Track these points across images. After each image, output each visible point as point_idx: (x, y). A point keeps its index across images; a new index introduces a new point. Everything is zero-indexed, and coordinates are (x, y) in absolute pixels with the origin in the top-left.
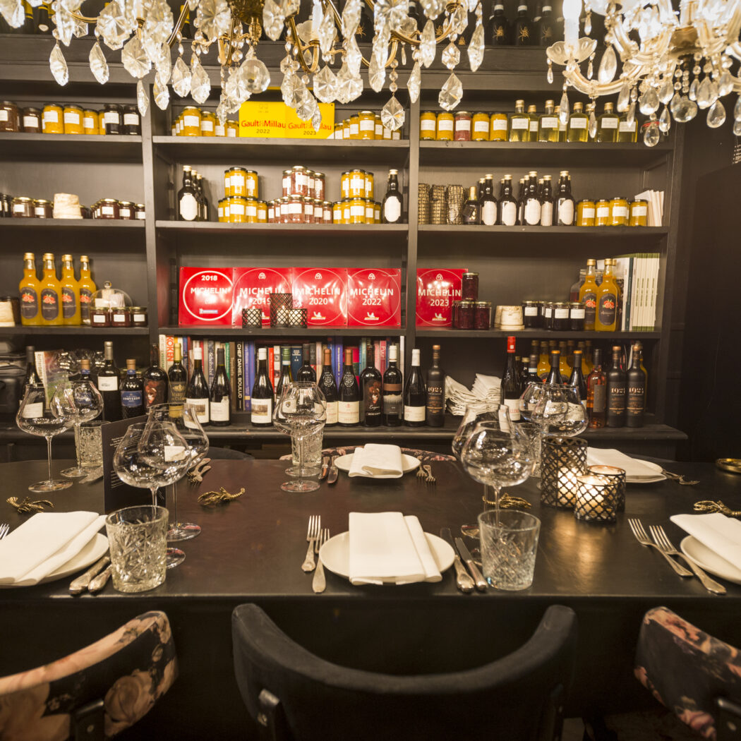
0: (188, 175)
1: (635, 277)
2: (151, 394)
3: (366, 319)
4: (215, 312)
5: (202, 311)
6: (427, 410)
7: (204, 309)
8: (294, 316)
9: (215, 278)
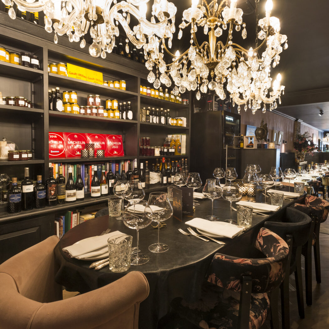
0: (58, 91)
1: (182, 140)
2: (53, 190)
3: (114, 153)
4: (58, 152)
5: (52, 152)
6: (146, 183)
7: (53, 150)
8: (99, 152)
9: (56, 137)
